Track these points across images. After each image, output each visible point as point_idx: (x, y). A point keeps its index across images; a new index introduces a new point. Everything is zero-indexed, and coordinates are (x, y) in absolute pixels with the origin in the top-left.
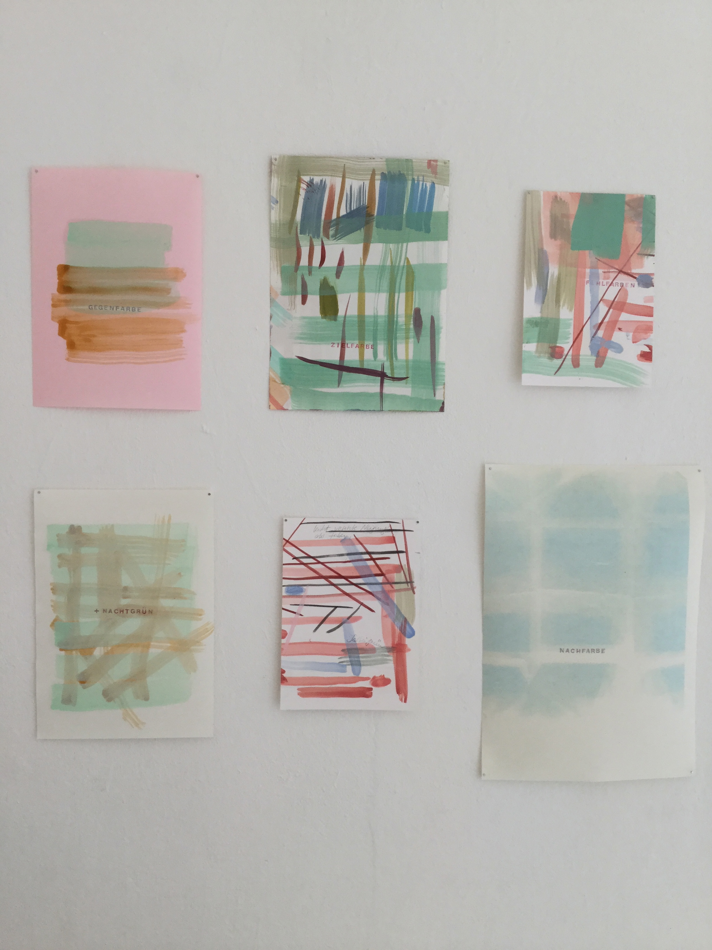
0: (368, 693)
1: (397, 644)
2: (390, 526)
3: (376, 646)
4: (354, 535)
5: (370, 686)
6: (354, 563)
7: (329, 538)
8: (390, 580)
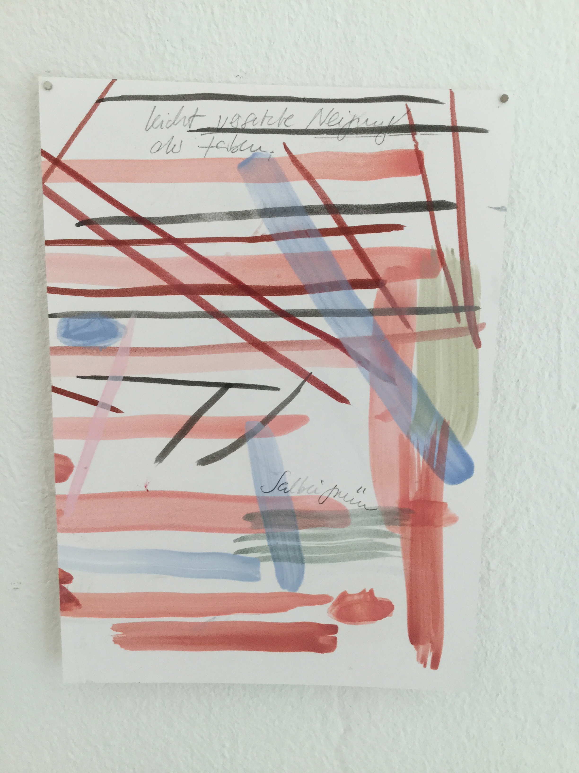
0: (322, 640)
1: (415, 502)
2: (408, 111)
3: (349, 507)
4: (284, 144)
5: (333, 621)
6: (282, 242)
7: (200, 154)
8: (400, 303)
